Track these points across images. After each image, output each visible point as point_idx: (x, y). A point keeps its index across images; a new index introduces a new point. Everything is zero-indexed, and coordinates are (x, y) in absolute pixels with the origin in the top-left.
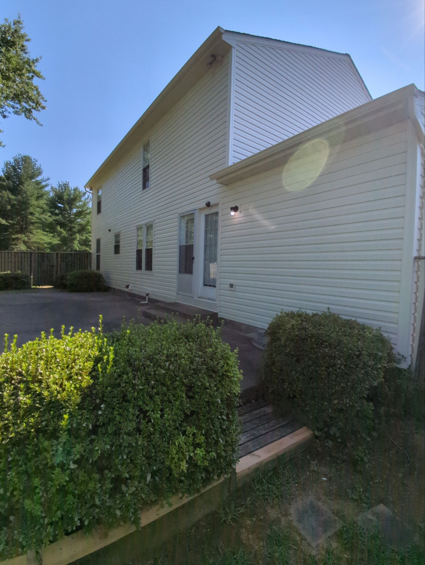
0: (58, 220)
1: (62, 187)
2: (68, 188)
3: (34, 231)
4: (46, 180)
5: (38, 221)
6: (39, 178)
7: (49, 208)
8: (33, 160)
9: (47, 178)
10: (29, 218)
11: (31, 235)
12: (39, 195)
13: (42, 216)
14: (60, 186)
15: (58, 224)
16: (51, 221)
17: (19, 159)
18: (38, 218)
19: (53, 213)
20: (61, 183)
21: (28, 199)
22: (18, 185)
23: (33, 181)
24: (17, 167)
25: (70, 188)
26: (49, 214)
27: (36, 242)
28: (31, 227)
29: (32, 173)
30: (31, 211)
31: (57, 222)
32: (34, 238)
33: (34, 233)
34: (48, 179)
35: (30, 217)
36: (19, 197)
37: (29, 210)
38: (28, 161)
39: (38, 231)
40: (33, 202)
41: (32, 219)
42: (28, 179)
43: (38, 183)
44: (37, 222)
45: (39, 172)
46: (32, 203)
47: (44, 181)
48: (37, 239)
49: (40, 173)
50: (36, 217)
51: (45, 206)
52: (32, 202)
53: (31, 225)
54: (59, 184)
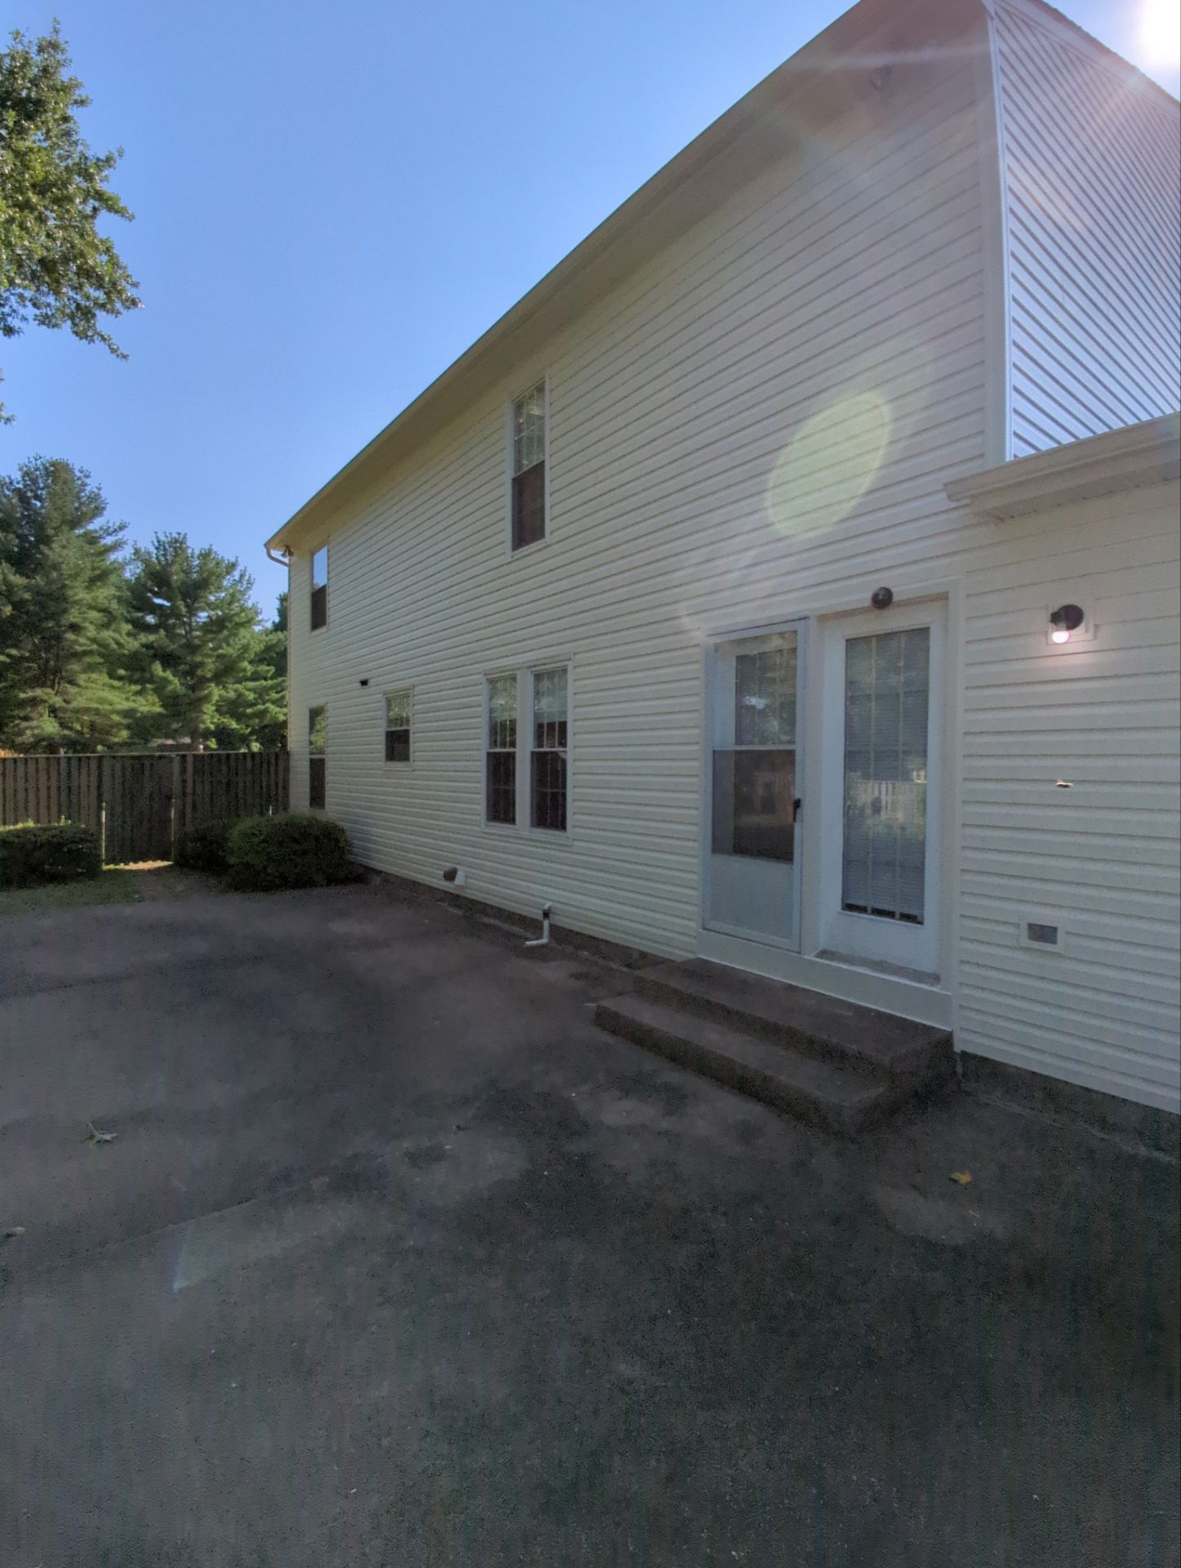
0: (156, 645)
1: (165, 550)
2: (184, 550)
3: (82, 679)
4: (115, 531)
5: (95, 647)
6: (95, 525)
7: (128, 612)
8: (78, 474)
9: (117, 524)
10: (66, 640)
11: (72, 690)
12: (97, 572)
13: (107, 635)
14: (160, 545)
15: (155, 656)
16: (133, 650)
17: (37, 469)
18: (94, 641)
19: (140, 626)
20: (162, 538)
21: (64, 586)
22: (36, 545)
23: (77, 531)
24: (29, 494)
25: (190, 551)
26: (127, 627)
27: (87, 710)
28: (75, 666)
29: (77, 509)
30: (73, 620)
31: (151, 652)
32: (80, 699)
33: (82, 683)
34: (122, 527)
35: (70, 636)
36: (39, 580)
37: (65, 616)
38: (64, 475)
39: (94, 676)
40: (80, 593)
41: (76, 642)
42: (65, 528)
43: (92, 539)
44: (90, 653)
45: (96, 508)
46: (76, 598)
47: (109, 534)
48: (91, 700)
49: (98, 511)
50: (88, 639)
51: (114, 605)
52: (76, 594)
53: (73, 660)
54: (159, 542)
